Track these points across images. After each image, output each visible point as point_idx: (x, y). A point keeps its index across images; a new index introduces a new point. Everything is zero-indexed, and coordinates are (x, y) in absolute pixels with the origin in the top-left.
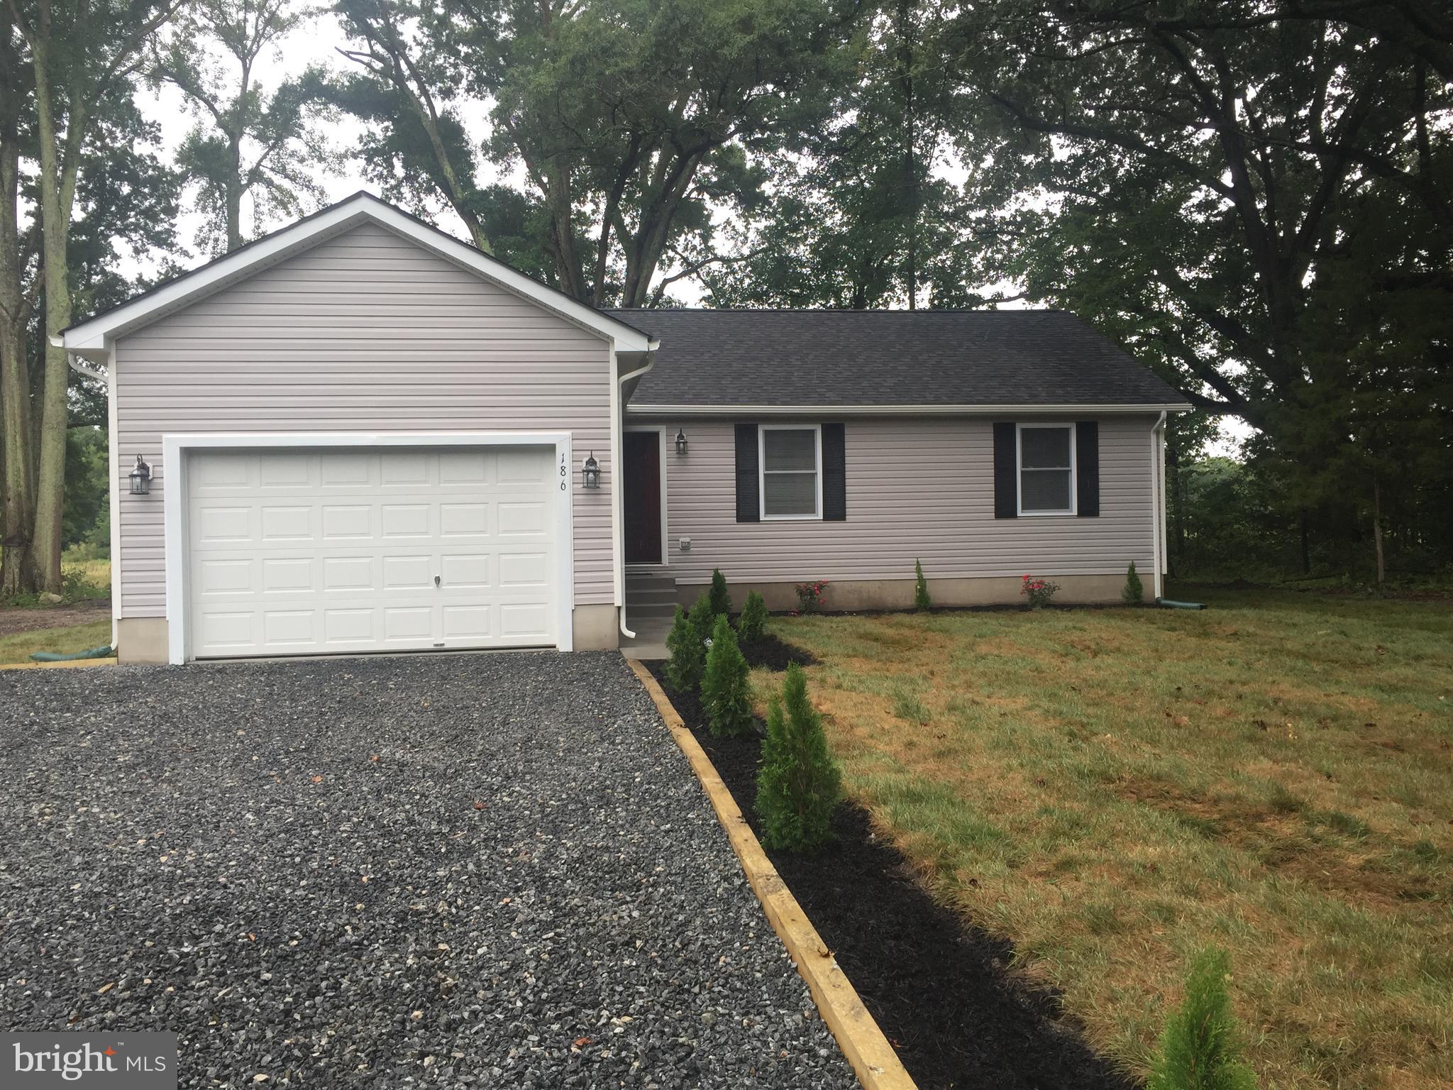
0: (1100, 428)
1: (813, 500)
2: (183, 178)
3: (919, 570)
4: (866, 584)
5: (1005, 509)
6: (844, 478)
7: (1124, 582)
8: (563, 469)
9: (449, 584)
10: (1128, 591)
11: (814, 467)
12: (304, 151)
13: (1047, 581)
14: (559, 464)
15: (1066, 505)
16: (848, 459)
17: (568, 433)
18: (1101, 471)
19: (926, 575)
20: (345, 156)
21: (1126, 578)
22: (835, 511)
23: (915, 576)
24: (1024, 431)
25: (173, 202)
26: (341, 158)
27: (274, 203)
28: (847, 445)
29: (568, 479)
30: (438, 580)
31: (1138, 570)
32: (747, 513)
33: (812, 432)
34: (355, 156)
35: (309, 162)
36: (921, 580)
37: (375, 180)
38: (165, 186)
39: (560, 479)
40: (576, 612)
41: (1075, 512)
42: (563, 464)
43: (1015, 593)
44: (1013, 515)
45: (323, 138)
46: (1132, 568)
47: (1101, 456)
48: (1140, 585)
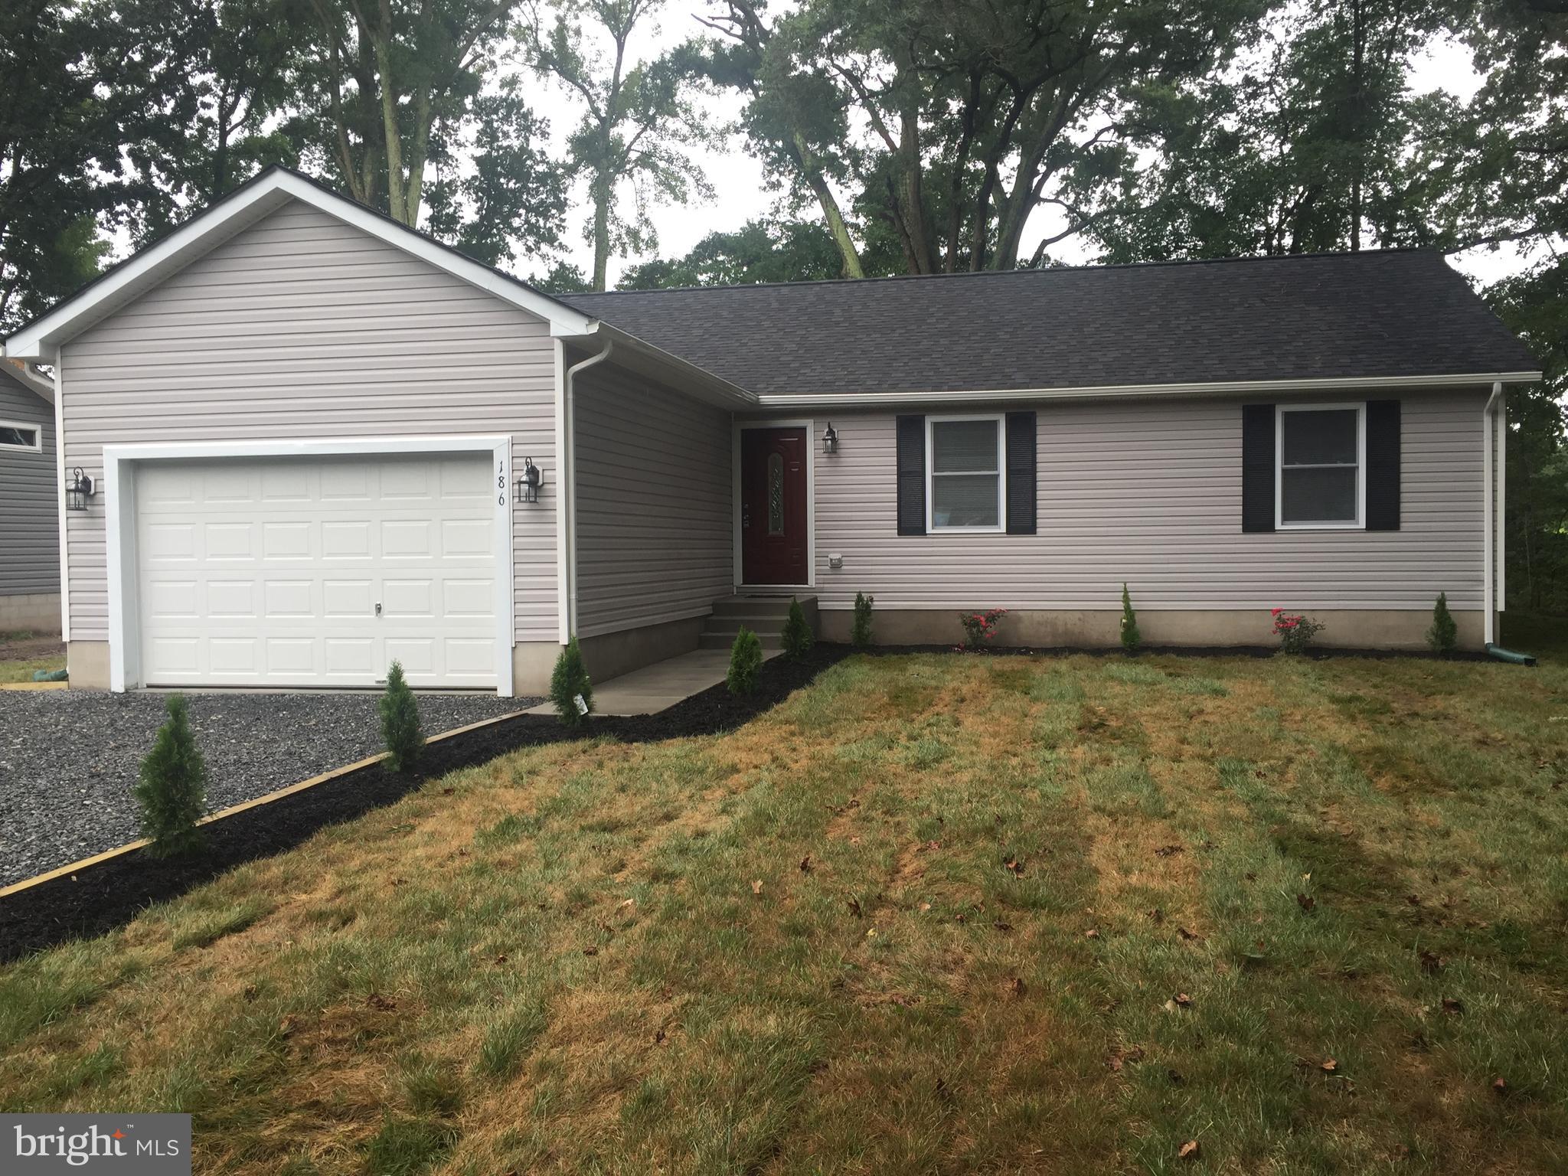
0: (1404, 409)
1: (996, 509)
2: (571, 170)
3: (1126, 599)
4: (1061, 615)
5: (1257, 519)
6: (1034, 481)
7: (1430, 622)
8: (501, 479)
9: (390, 613)
10: (1436, 636)
11: (995, 467)
12: (685, 130)
13: (1309, 617)
14: (497, 474)
15: (1351, 516)
16: (1039, 457)
17: (507, 437)
18: (1404, 467)
19: (1134, 605)
20: (727, 130)
21: (1431, 617)
22: (1023, 522)
23: (1120, 606)
24: (1287, 416)
25: (562, 196)
26: (722, 134)
27: (662, 188)
28: (1039, 439)
29: (506, 492)
30: (379, 609)
31: (1449, 605)
32: (910, 523)
33: (995, 423)
34: (737, 131)
35: (691, 140)
36: (1129, 612)
37: (759, 154)
38: (554, 179)
39: (498, 491)
40: (517, 650)
41: (1362, 524)
42: (502, 474)
43: (1264, 631)
44: (1269, 528)
45: (704, 115)
46: (1442, 602)
47: (1404, 447)
48: (1453, 626)
